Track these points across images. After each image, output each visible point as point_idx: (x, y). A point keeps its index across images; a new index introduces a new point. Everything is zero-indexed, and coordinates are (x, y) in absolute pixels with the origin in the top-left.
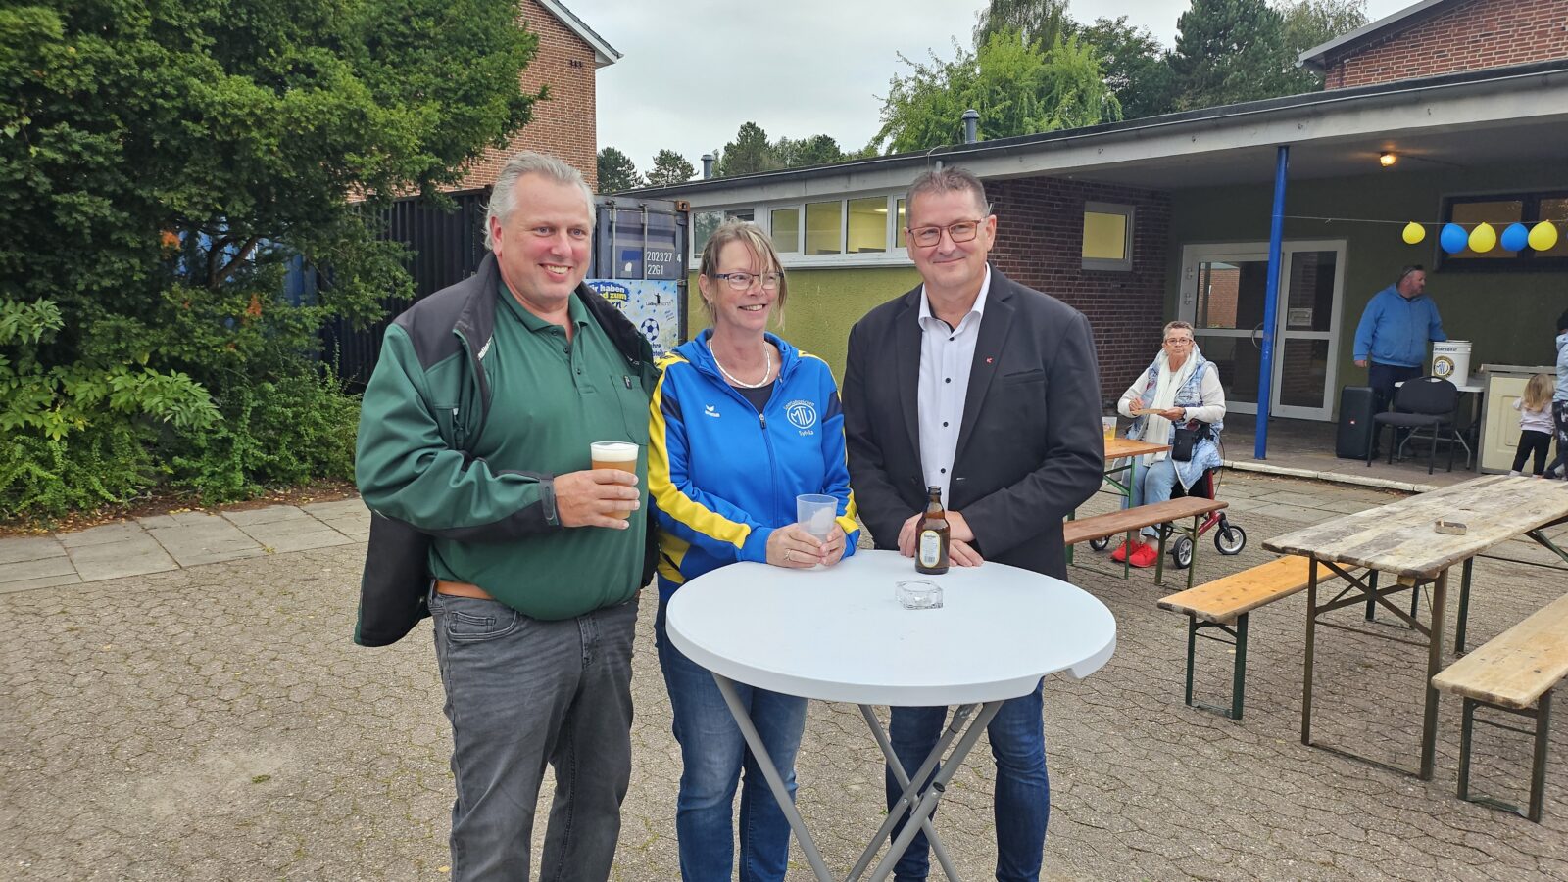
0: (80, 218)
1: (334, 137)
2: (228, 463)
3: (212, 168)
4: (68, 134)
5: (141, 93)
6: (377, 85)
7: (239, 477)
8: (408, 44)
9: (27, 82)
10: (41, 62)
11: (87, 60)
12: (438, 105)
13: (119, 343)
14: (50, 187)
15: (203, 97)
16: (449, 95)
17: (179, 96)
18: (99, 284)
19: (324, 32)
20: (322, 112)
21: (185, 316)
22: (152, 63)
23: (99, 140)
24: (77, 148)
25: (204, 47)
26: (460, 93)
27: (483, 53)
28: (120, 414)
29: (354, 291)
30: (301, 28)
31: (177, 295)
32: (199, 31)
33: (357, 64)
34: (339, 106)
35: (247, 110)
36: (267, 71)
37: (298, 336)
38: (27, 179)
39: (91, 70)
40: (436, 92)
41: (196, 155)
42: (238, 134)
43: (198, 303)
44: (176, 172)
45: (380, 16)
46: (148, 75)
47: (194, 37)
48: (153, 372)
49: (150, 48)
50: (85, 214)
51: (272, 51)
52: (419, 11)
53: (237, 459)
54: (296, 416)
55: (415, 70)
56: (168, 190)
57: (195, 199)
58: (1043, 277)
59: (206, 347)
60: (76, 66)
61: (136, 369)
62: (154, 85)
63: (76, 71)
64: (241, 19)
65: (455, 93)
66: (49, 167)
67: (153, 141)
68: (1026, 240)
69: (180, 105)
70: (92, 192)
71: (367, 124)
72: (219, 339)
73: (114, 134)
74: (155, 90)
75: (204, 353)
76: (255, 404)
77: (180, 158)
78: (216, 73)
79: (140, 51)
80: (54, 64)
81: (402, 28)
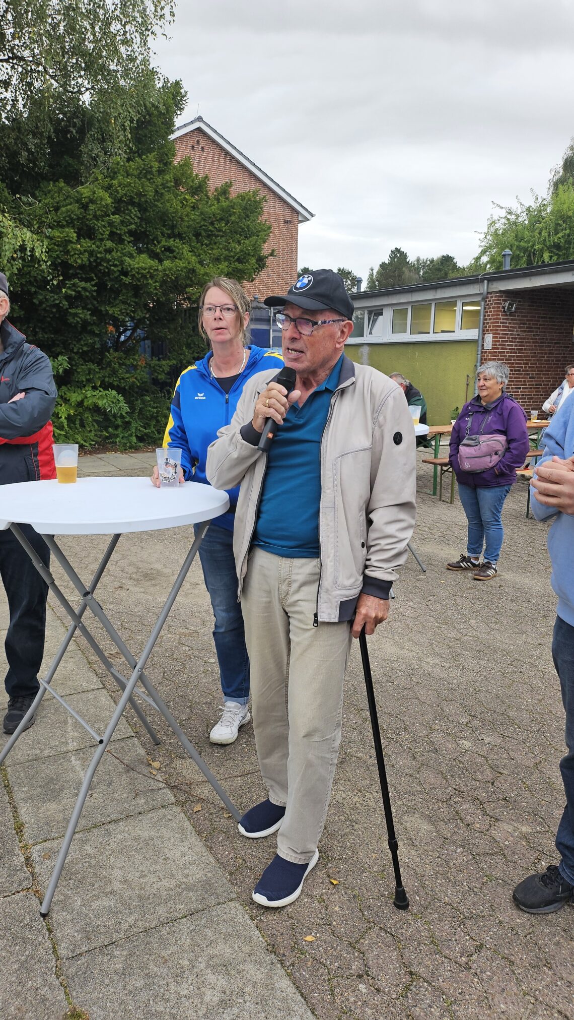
0: (79, 320)
1: (181, 281)
2: (130, 432)
3: (130, 296)
4: (77, 283)
5: (105, 265)
6: (199, 255)
7: (134, 439)
8: (213, 235)
9: (62, 261)
10: (67, 253)
11: (85, 251)
12: (226, 264)
13: (90, 376)
14: (68, 307)
15: (130, 265)
16: (232, 259)
17: (120, 265)
18: (82, 349)
19: (176, 231)
20: (179, 270)
21: (115, 364)
22: (109, 251)
23: (88, 285)
24: (80, 289)
25: (129, 242)
26: (236, 258)
27: (246, 237)
28: (88, 409)
29: (184, 354)
30: (166, 229)
31: (112, 355)
32: (127, 235)
33: (190, 245)
34: (186, 268)
35: (147, 271)
36: (152, 251)
37: (160, 374)
38: (59, 303)
39: (87, 255)
40: (225, 258)
41: (124, 291)
42: (143, 282)
43: (120, 358)
44: (115, 299)
45: (201, 222)
46: (108, 257)
47: (125, 238)
48: (101, 390)
49: (109, 244)
50: (80, 317)
51: (155, 242)
52: (218, 218)
53: (134, 430)
54: (158, 412)
55: (215, 247)
56: (112, 307)
57: (123, 311)
58: (546, 346)
59: (123, 379)
60: (81, 253)
61: (95, 388)
62: (110, 261)
63: (81, 256)
64: (143, 227)
65: (234, 258)
66: (67, 297)
67: (107, 285)
68: (537, 324)
69: (120, 269)
70: (83, 308)
71: (196, 275)
72: (128, 375)
73: (93, 283)
74: (111, 263)
75: (122, 381)
76: (140, 406)
77: (117, 292)
78: (135, 255)
79: (105, 246)
80: (72, 253)
81: (211, 228)
